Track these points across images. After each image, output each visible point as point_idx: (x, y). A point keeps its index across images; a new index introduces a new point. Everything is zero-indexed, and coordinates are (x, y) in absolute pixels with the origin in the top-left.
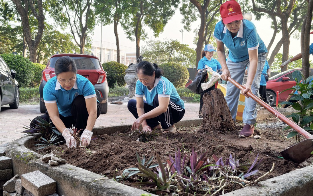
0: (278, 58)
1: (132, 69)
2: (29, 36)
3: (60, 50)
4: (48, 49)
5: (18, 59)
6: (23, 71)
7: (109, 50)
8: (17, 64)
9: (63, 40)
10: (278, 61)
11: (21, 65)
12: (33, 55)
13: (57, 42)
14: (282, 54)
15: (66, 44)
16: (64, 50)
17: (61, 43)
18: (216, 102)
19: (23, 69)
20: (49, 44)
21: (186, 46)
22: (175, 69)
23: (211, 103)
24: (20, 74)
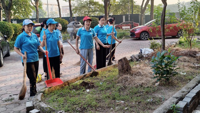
0: (148, 7)
1: (71, 25)
2: (4, 4)
3: (23, 10)
4: (15, 9)
5: (3, 24)
6: (8, 31)
7: (52, 5)
8: (4, 27)
9: (24, 3)
10: (148, 8)
11: (6, 28)
12: (8, 15)
13: (21, 4)
14: (150, 4)
15: (26, 5)
16: (26, 9)
17: (23, 4)
18: (124, 64)
19: (8, 29)
20: (16, 6)
21: (97, 2)
22: (94, 21)
23: (122, 64)
24: (6, 33)
